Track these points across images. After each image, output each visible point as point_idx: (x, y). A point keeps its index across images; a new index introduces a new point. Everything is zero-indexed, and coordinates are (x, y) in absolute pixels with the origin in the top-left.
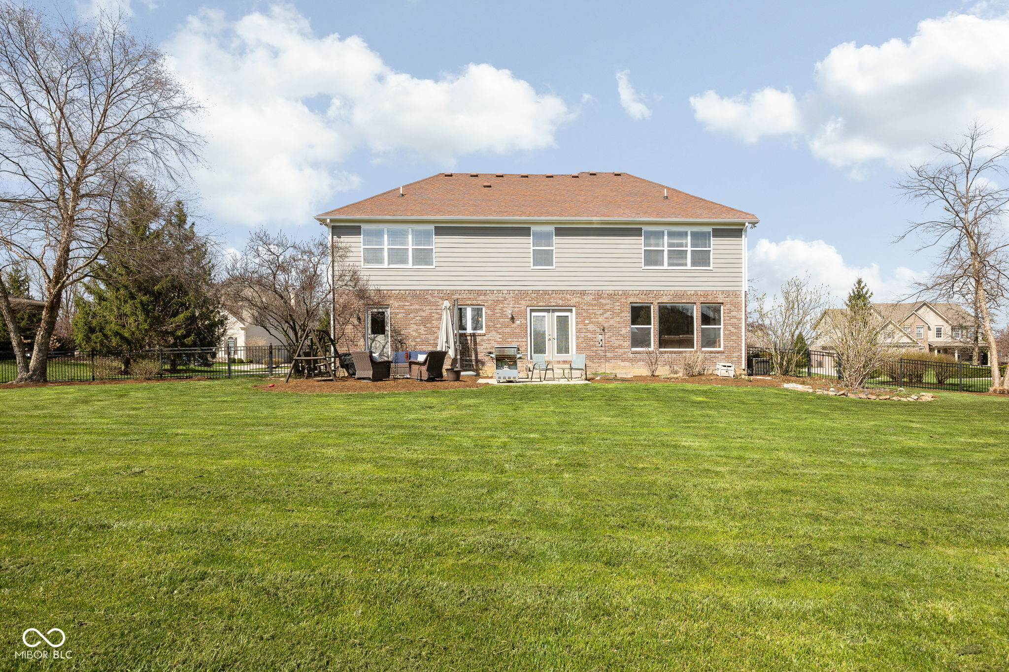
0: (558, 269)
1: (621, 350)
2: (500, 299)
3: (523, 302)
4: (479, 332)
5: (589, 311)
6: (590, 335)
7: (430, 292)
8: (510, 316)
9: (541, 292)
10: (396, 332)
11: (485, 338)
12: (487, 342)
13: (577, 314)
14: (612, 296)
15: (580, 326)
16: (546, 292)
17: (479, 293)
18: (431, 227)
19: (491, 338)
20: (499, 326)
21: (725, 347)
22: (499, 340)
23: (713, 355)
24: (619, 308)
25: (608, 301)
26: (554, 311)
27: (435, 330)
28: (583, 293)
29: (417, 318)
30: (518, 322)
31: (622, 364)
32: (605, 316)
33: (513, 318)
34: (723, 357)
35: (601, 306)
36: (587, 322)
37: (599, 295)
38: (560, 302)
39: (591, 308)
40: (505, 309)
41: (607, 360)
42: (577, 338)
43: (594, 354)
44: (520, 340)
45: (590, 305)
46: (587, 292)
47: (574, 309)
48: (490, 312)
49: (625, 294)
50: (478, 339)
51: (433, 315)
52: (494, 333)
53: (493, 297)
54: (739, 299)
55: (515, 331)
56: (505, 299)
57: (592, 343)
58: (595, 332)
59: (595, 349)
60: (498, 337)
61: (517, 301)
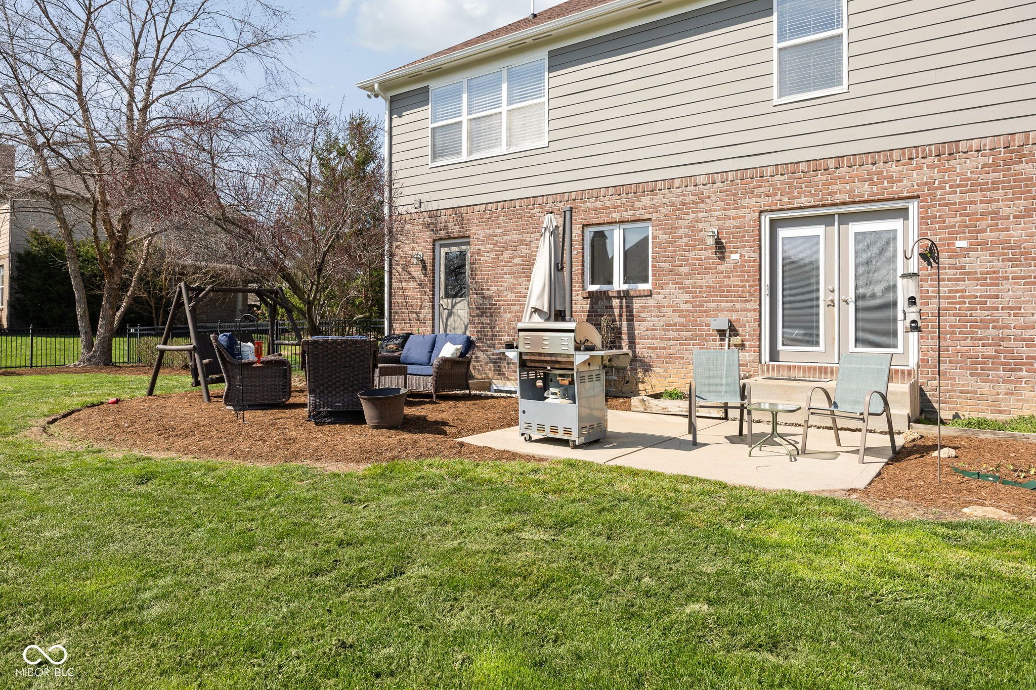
0: (856, 91)
2: (690, 198)
3: (749, 201)
4: (642, 287)
5: (972, 209)
6: (973, 289)
7: (539, 200)
8: (711, 241)
9: (803, 167)
10: (480, 293)
11: (651, 301)
12: (657, 312)
13: (923, 220)
16: (816, 165)
17: (638, 190)
18: (542, 55)
19: (666, 302)
20: (684, 270)
22: (685, 306)
26: (846, 218)
28: (950, 151)
29: (516, 261)
30: (735, 257)
33: (720, 247)
36: (962, 244)
38: (865, 190)
39: (978, 196)
40: (700, 226)
43: (991, 351)
44: (738, 306)
45: (975, 186)
46: (962, 146)
47: (913, 207)
48: (664, 238)
50: (637, 304)
52: (671, 289)
53: (672, 197)
55: (727, 282)
56: (702, 199)
57: (979, 314)
58: (995, 278)
59: (992, 333)
60: (682, 300)
61: (732, 199)
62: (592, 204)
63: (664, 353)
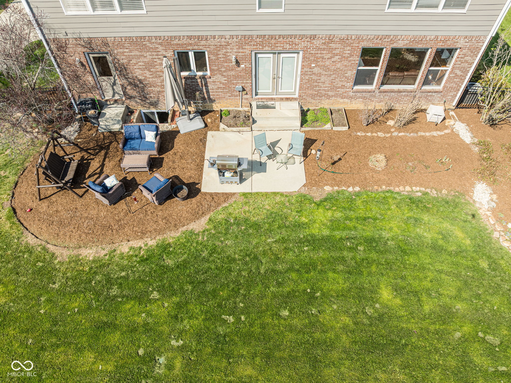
0: (287, 13)
1: (342, 90)
2: (223, 44)
3: (247, 47)
5: (317, 55)
6: (314, 77)
7: (147, 38)
8: (234, 61)
9: (267, 37)
10: (123, 76)
11: (210, 80)
12: (213, 83)
13: (304, 58)
14: (343, 41)
15: (306, 69)
16: (272, 37)
17: (200, 38)
20: (223, 69)
21: (444, 87)
22: (225, 82)
23: (429, 94)
24: (349, 52)
25: (338, 46)
26: (280, 53)
27: (161, 74)
28: (313, 37)
29: (140, 64)
30: (243, 66)
31: (342, 101)
32: (333, 60)
33: (238, 63)
34: (439, 95)
35: (331, 50)
36: (313, 65)
37: (330, 39)
38: (287, 47)
39: (319, 52)
40: (229, 54)
41: (329, 97)
42: (301, 80)
43: (316, 93)
44: (245, 82)
45: (319, 49)
46: (318, 37)
47: (301, 53)
48: (213, 58)
49: (359, 38)
51: (155, 60)
52: (220, 76)
53: (216, 42)
54: (481, 44)
55: (240, 74)
56: (228, 44)
57: (315, 84)
58: (320, 75)
59: (317, 88)
60: (223, 80)
61: (240, 46)
62: (176, 41)
63: (218, 97)
